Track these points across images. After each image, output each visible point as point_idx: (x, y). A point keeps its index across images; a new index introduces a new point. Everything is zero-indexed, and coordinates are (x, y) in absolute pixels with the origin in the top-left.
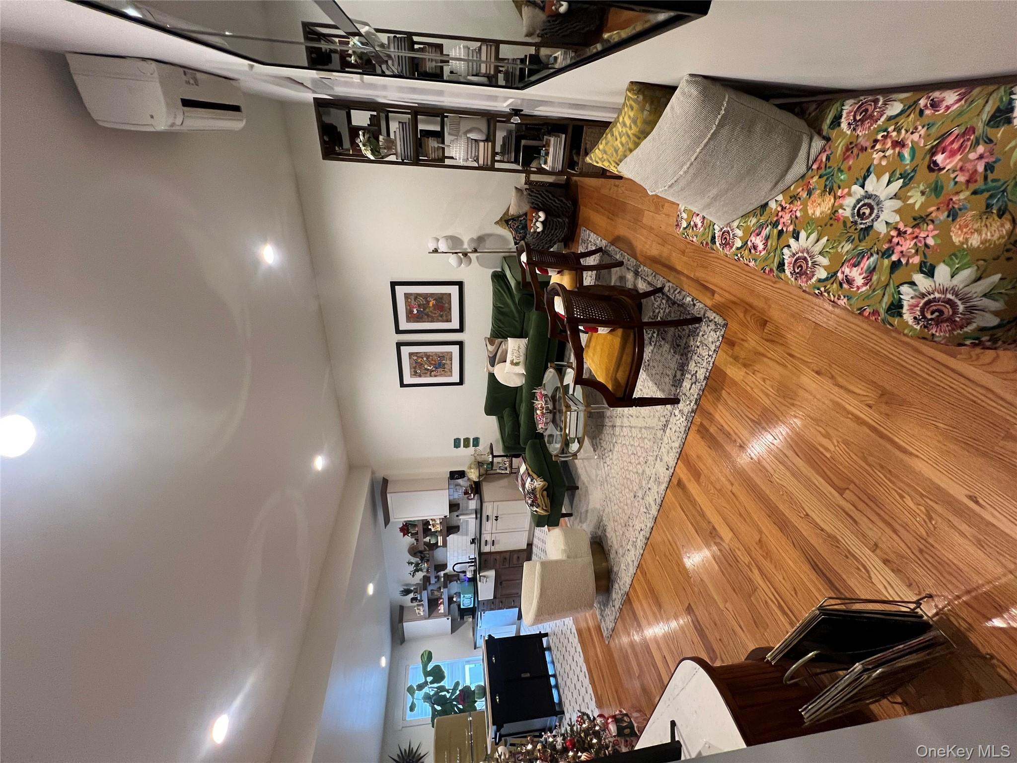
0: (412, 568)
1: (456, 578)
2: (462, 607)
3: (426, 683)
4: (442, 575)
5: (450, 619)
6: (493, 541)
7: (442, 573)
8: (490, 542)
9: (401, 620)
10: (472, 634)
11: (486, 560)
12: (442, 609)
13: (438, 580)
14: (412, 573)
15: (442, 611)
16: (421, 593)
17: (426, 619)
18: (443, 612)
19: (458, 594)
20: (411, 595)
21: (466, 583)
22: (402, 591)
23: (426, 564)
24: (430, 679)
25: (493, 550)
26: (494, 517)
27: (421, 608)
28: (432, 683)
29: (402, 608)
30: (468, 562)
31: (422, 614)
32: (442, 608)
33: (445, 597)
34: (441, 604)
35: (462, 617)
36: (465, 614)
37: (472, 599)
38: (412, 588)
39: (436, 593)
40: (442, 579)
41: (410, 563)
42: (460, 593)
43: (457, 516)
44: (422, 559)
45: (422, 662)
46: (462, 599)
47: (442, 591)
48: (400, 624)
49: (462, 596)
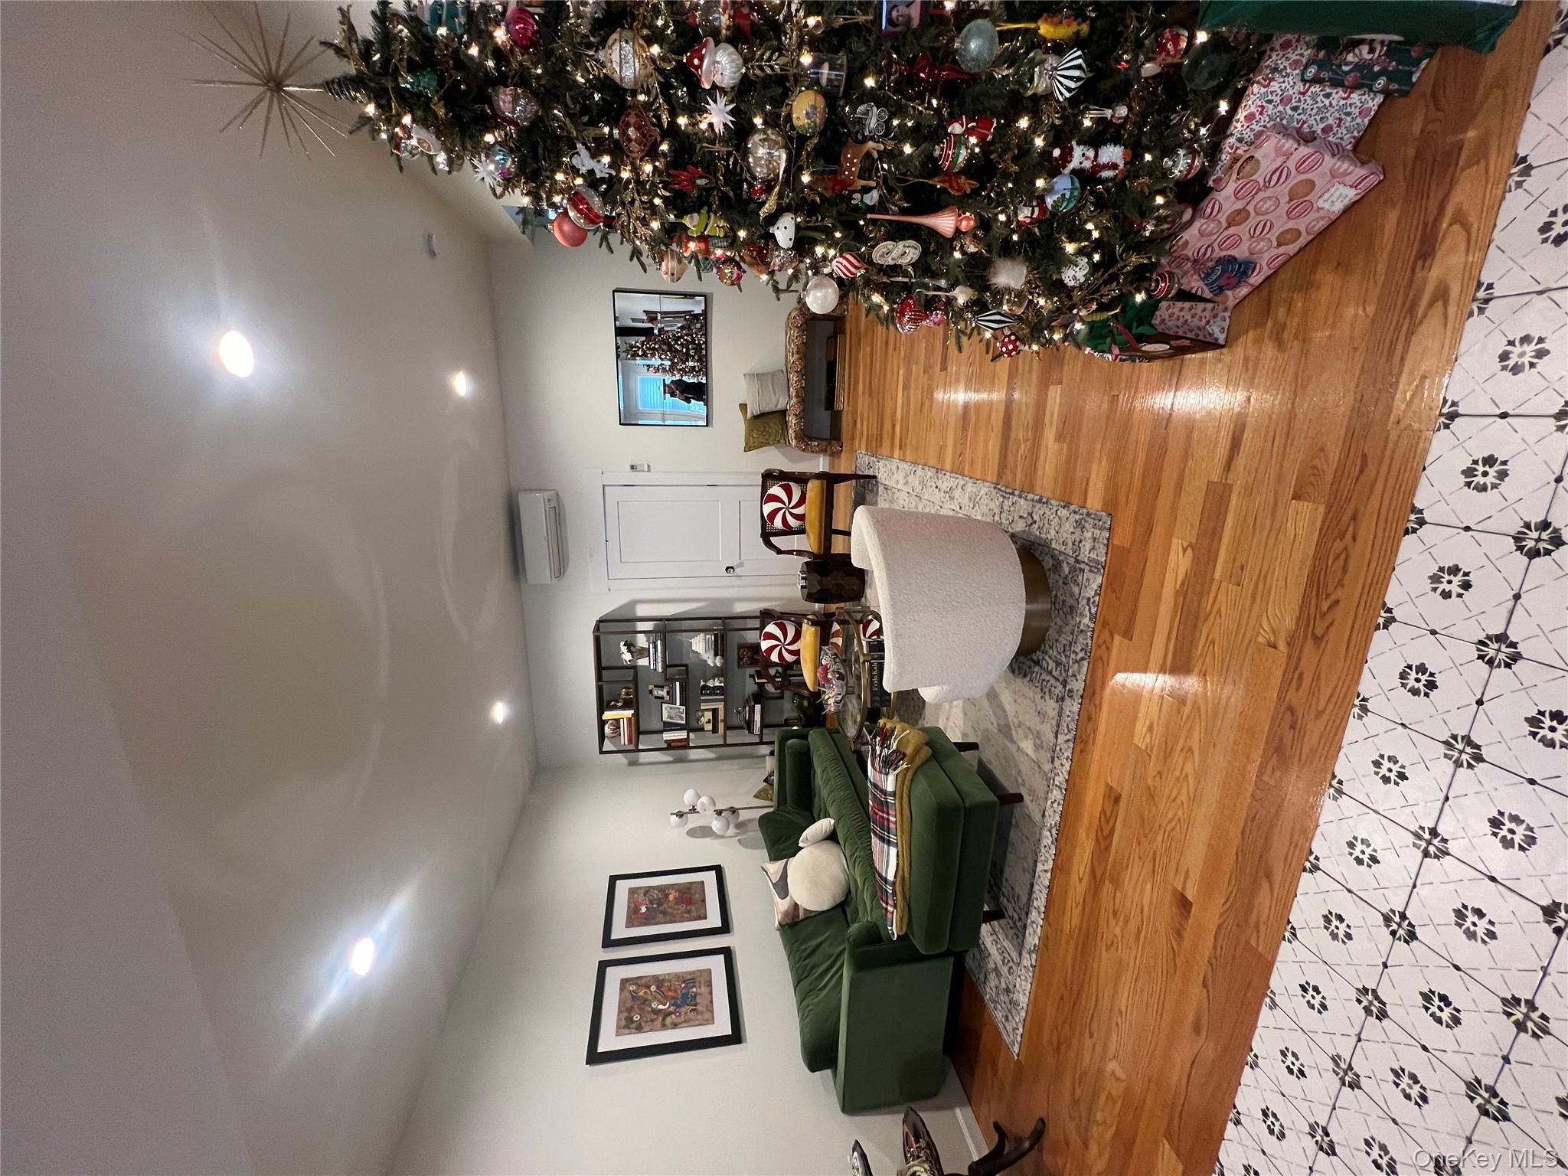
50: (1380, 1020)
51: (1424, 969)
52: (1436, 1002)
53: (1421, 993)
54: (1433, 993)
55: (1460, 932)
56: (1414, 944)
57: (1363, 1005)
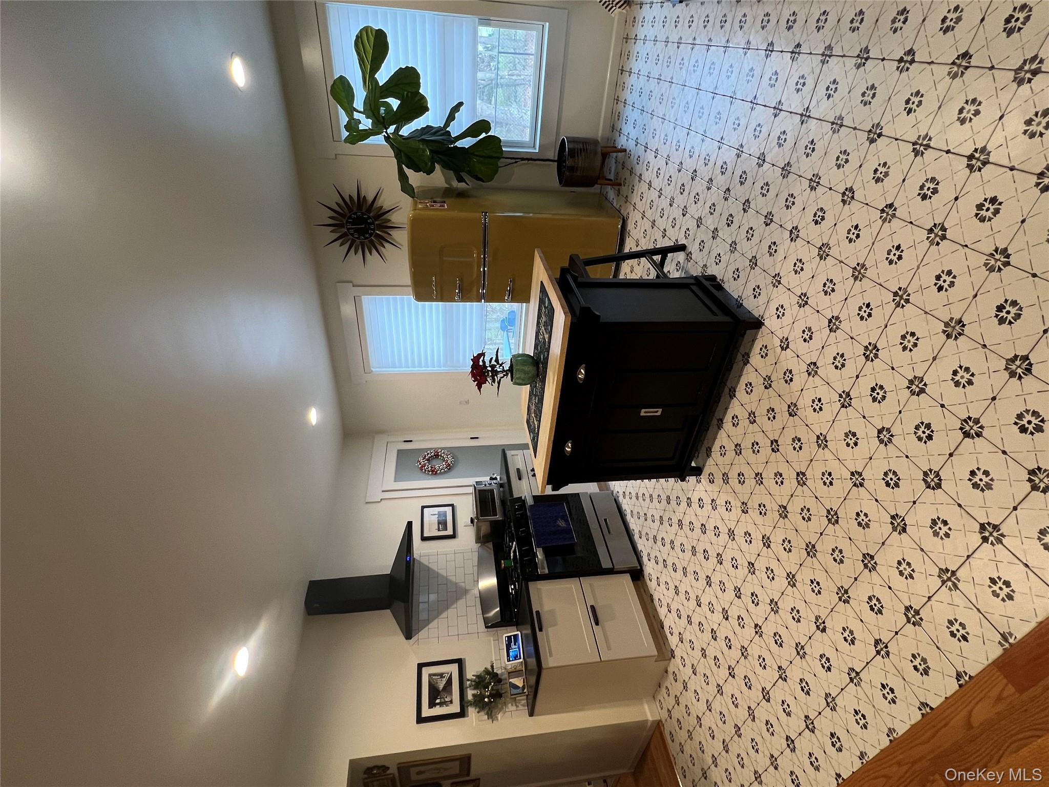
50: (910, 606)
51: (877, 625)
52: (876, 609)
53: (882, 614)
54: (876, 613)
55: (855, 635)
56: (878, 638)
57: (919, 617)
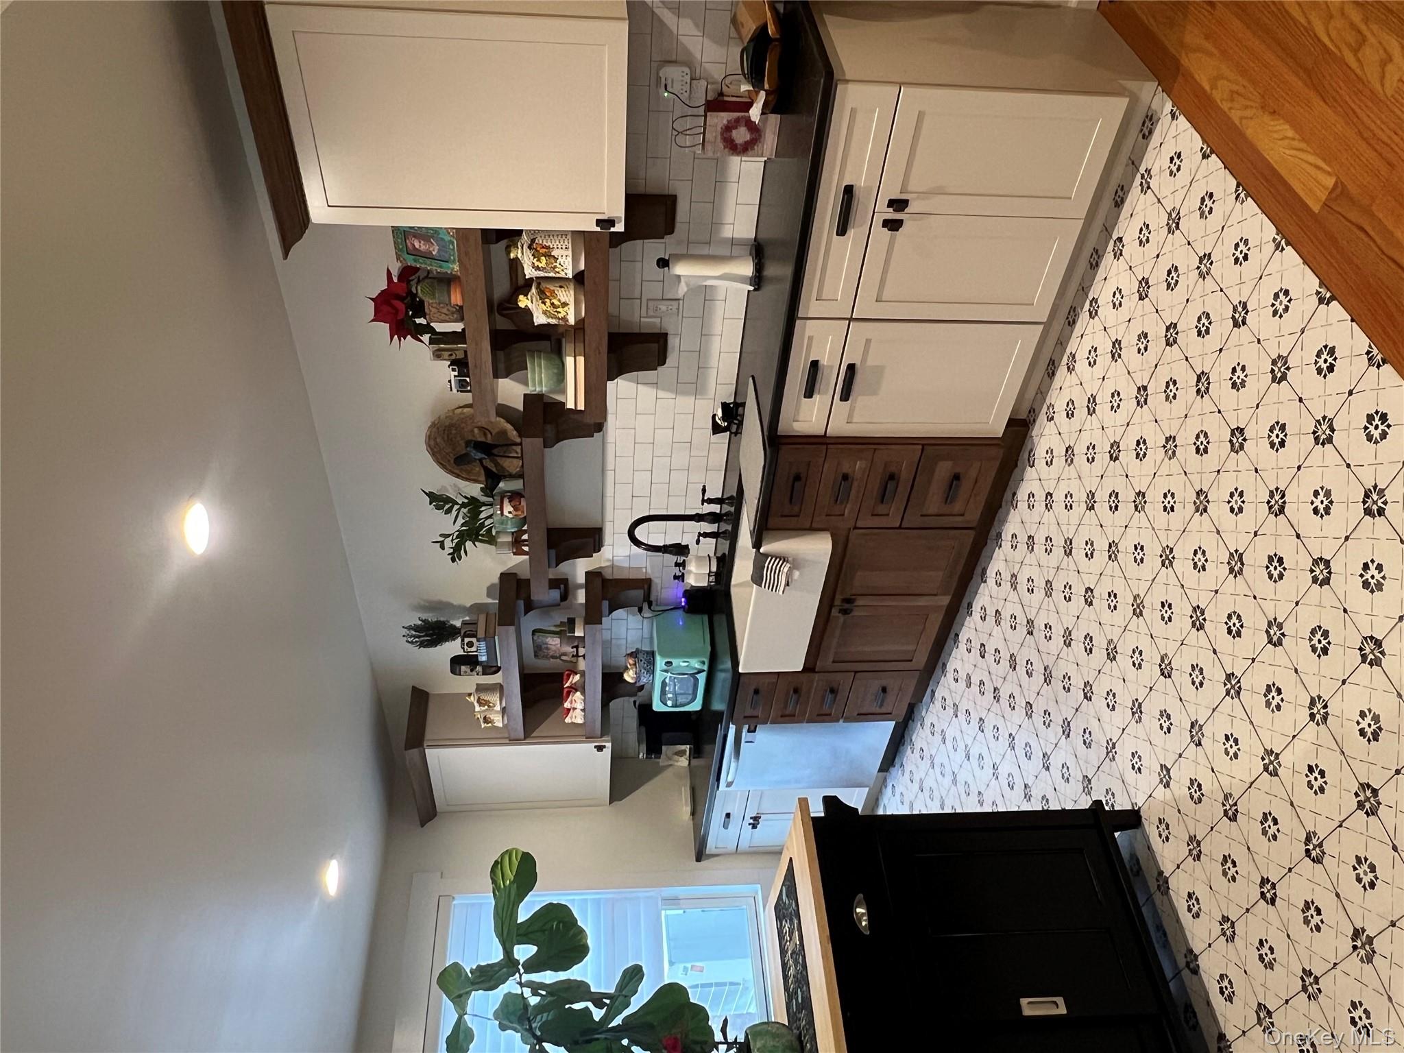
0: (451, 524)
1: (639, 594)
2: (657, 706)
3: (510, 964)
4: (581, 579)
5: (607, 752)
6: (851, 368)
7: (580, 568)
8: (831, 379)
9: (416, 738)
10: (687, 809)
11: (797, 478)
12: (577, 708)
13: (564, 597)
14: (448, 543)
15: (577, 717)
16: (489, 638)
17: (514, 741)
18: (580, 721)
19: (646, 659)
20: (454, 648)
21: (679, 618)
22: (416, 628)
23: (508, 508)
24: (524, 952)
25: (838, 427)
26: (882, 205)
27: (494, 698)
28: (533, 965)
29: (420, 698)
30: (698, 518)
31: (498, 721)
32: (580, 706)
33: (591, 668)
34: (574, 689)
35: (654, 749)
36: (666, 736)
37: (702, 678)
38: (458, 623)
39: (554, 642)
40: (581, 596)
41: (439, 501)
42: (652, 654)
43: (663, 263)
44: (492, 480)
45: (496, 888)
46: (659, 676)
47: (579, 633)
48: (414, 752)
49: (660, 662)
